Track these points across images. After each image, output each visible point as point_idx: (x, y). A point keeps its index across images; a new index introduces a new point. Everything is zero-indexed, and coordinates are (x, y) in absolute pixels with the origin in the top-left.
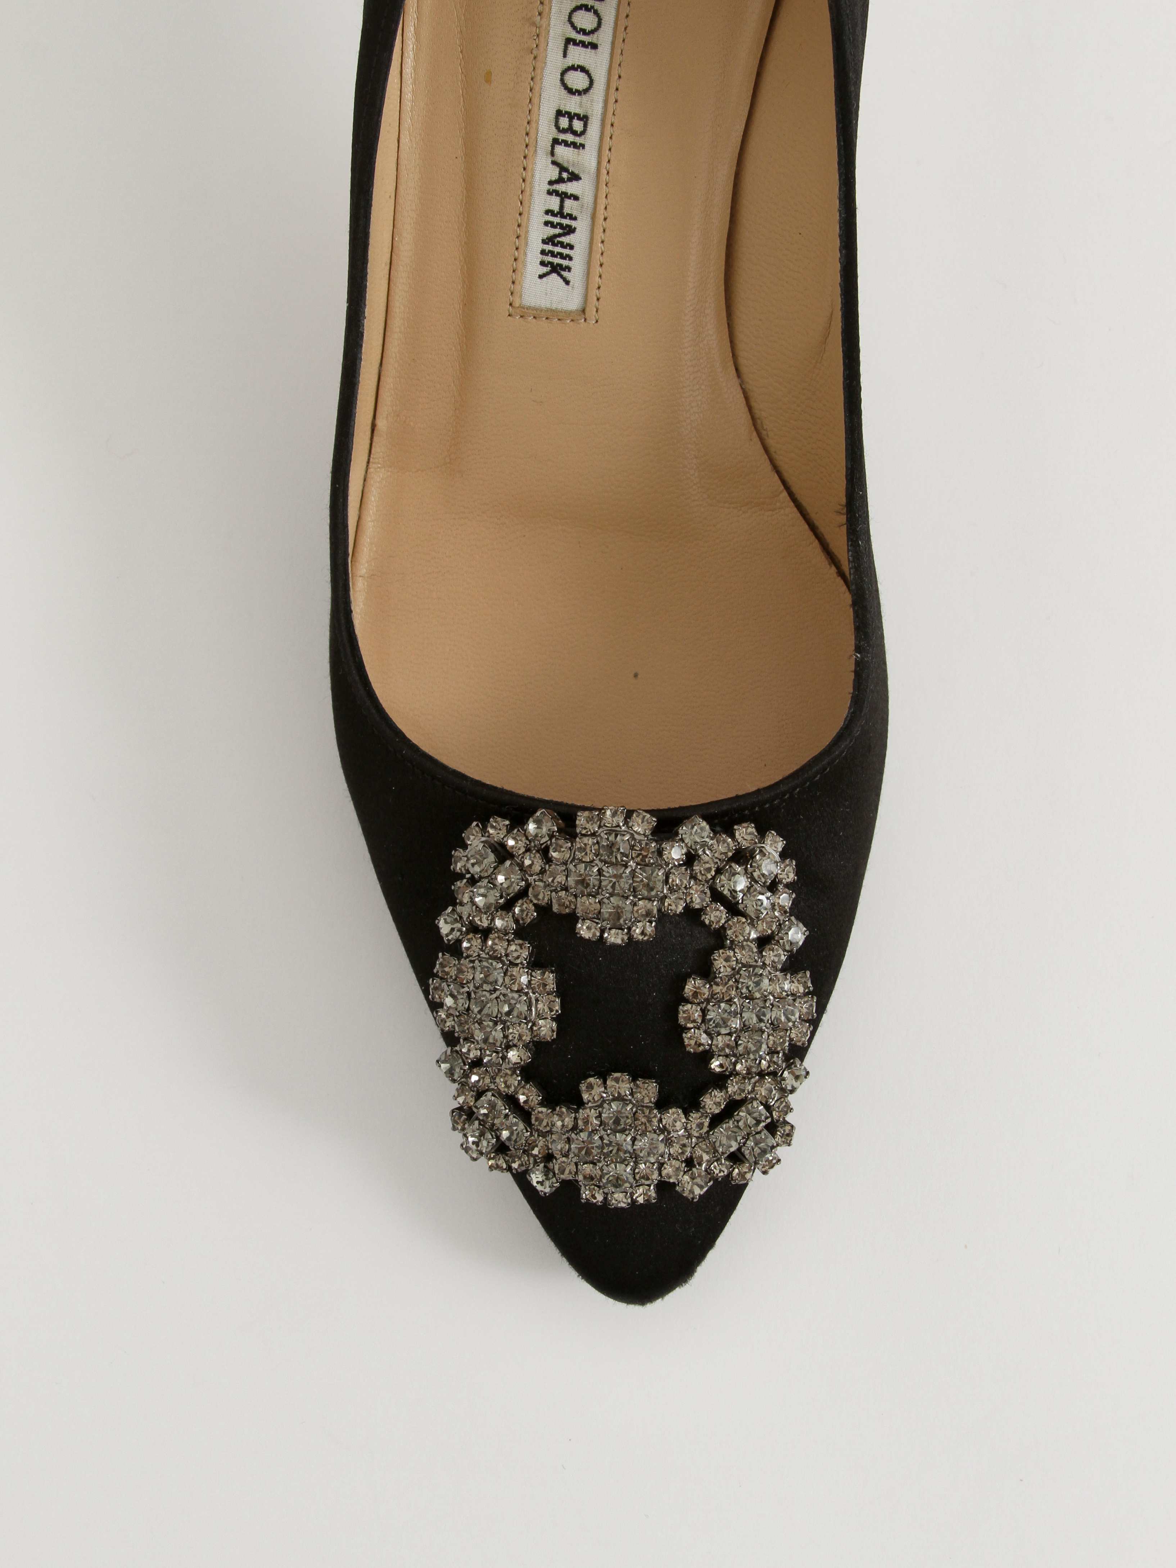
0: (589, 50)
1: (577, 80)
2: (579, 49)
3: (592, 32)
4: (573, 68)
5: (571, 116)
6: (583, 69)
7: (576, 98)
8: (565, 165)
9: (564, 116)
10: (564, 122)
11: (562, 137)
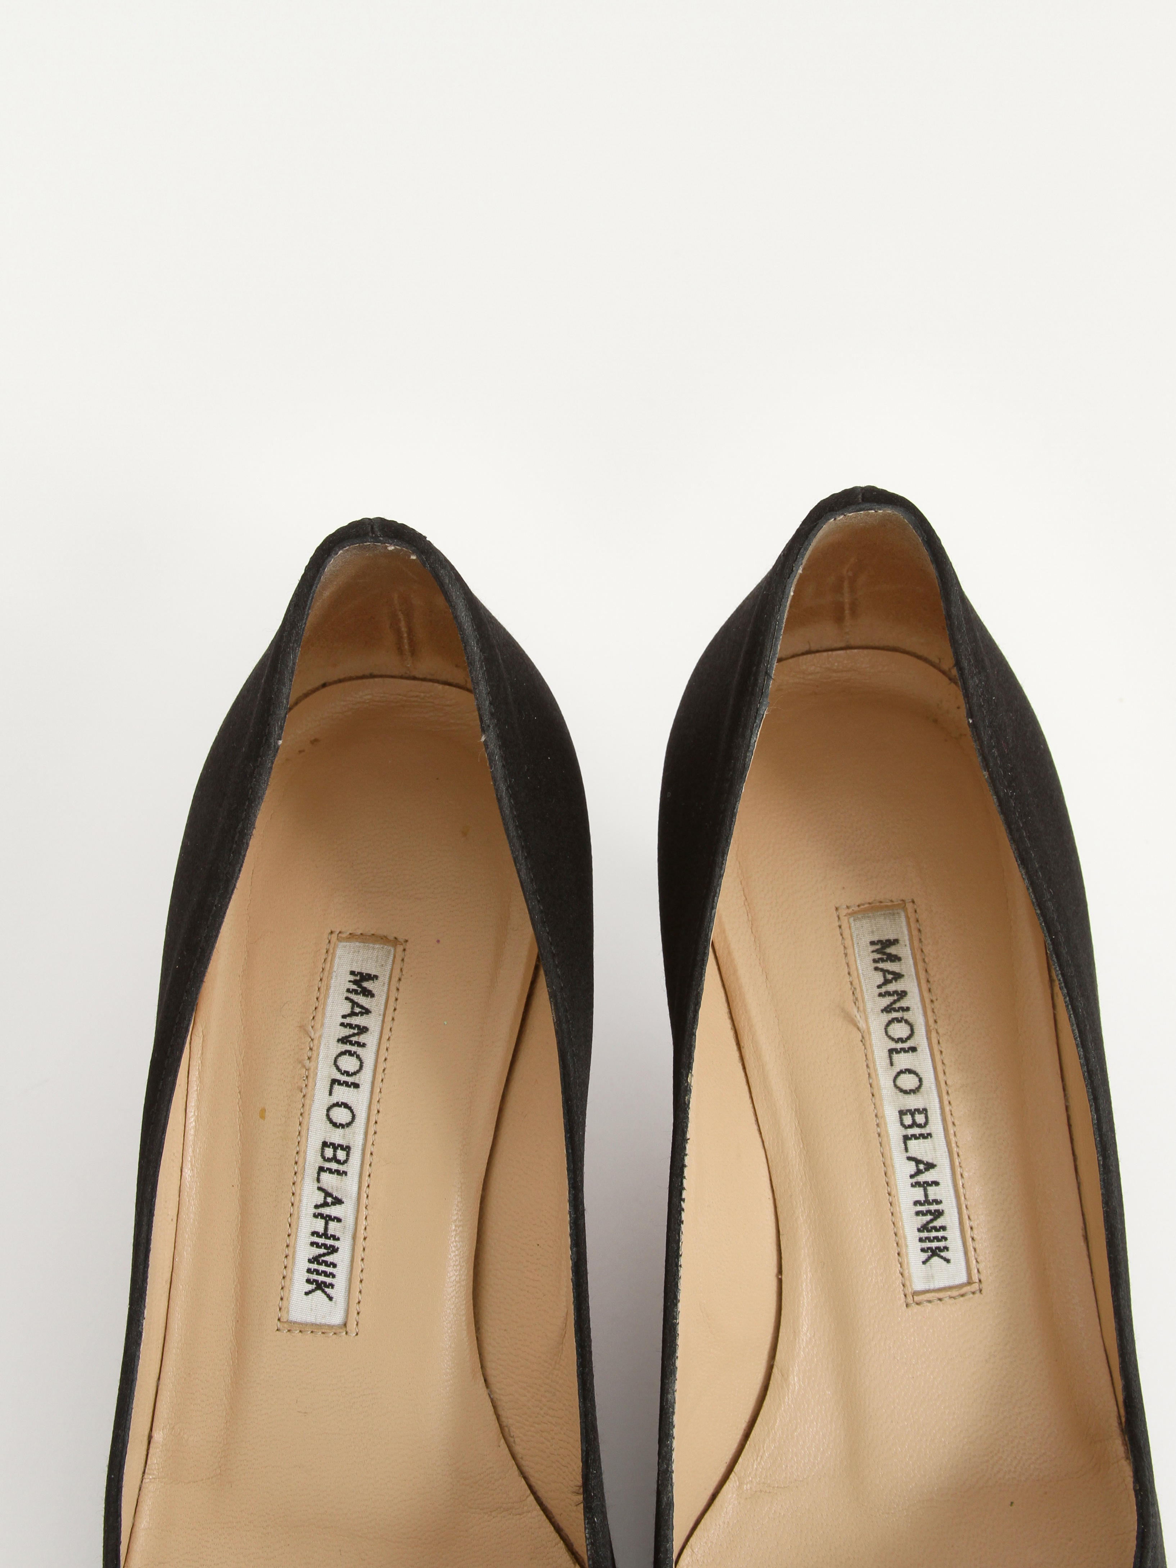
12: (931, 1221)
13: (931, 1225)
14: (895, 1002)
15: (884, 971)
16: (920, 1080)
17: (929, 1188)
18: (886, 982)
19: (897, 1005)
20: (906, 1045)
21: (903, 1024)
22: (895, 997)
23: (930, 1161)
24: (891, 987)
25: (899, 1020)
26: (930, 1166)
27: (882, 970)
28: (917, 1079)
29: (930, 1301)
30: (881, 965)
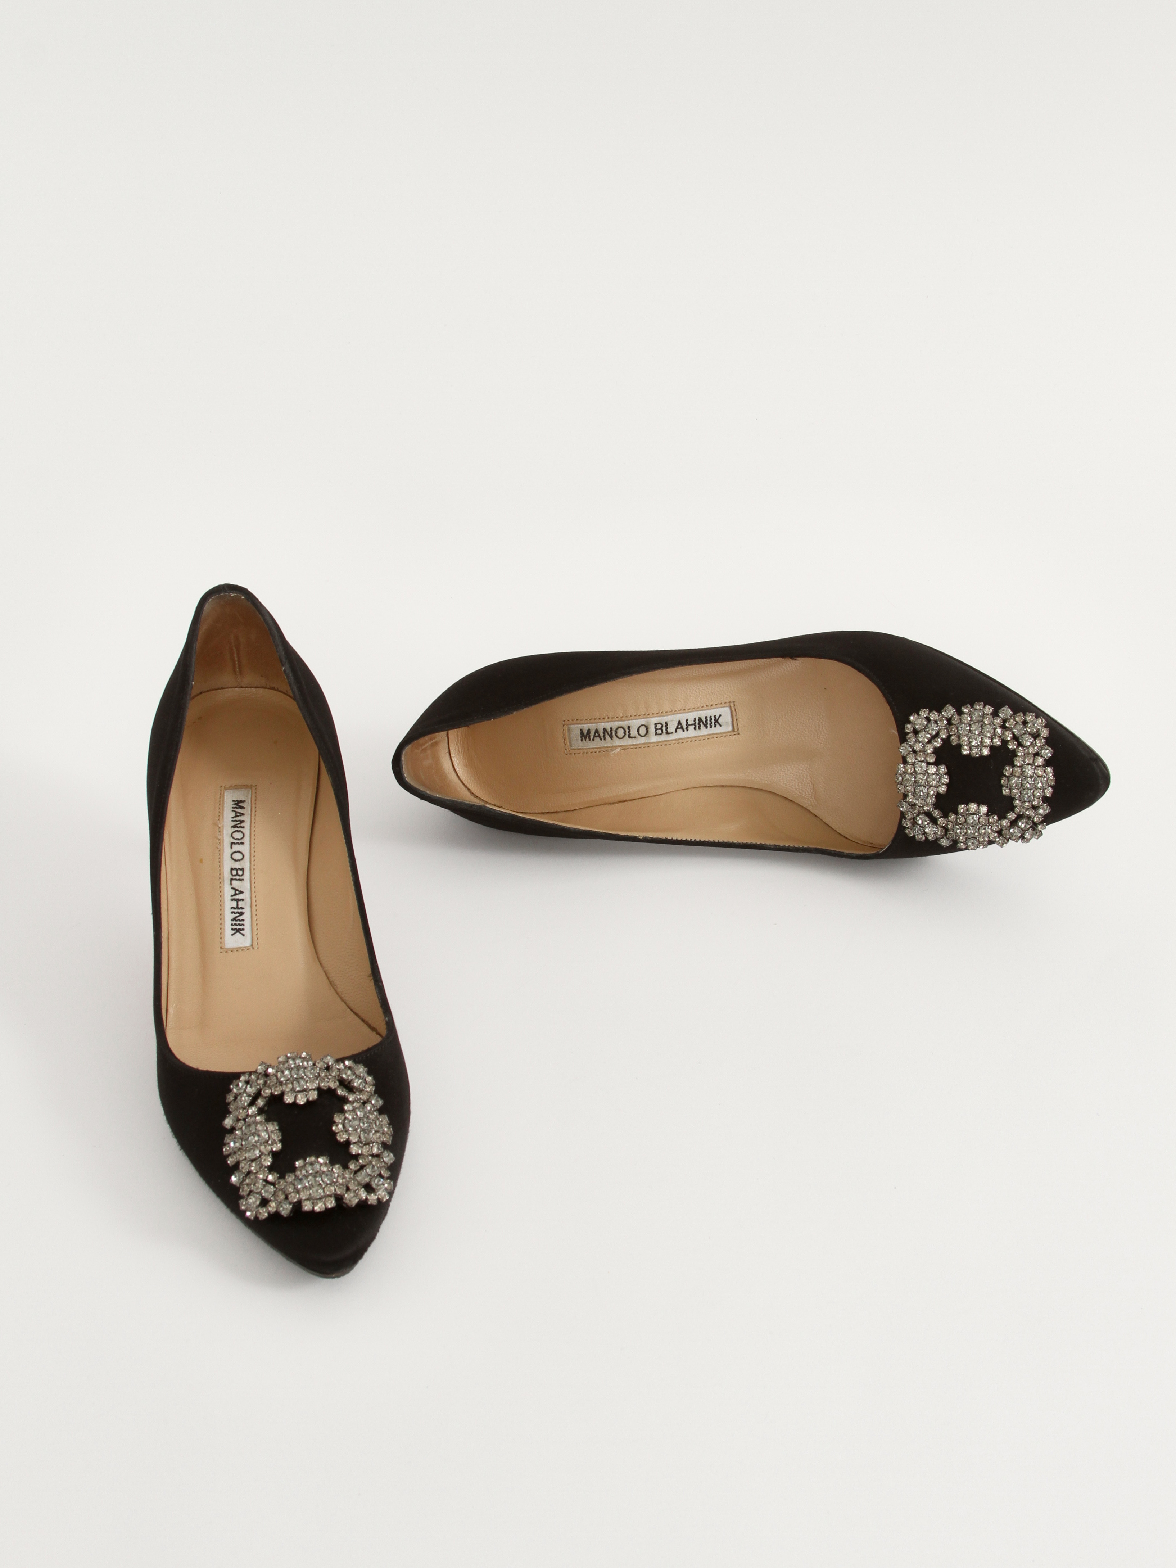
0: (241, 845)
1: (238, 856)
2: (237, 845)
3: (241, 839)
4: (235, 852)
5: (237, 870)
6: (239, 852)
7: (238, 862)
8: (237, 888)
9: (234, 870)
10: (234, 872)
11: (234, 878)
12: (703, 723)
13: (705, 723)
14: (608, 734)
15: (594, 736)
16: (642, 725)
17: (689, 723)
18: (599, 736)
19: (610, 733)
20: (627, 731)
21: (618, 731)
22: (606, 733)
23: (677, 723)
24: (602, 735)
25: (616, 733)
26: (679, 723)
27: (594, 738)
28: (642, 727)
29: (737, 725)
30: (592, 738)
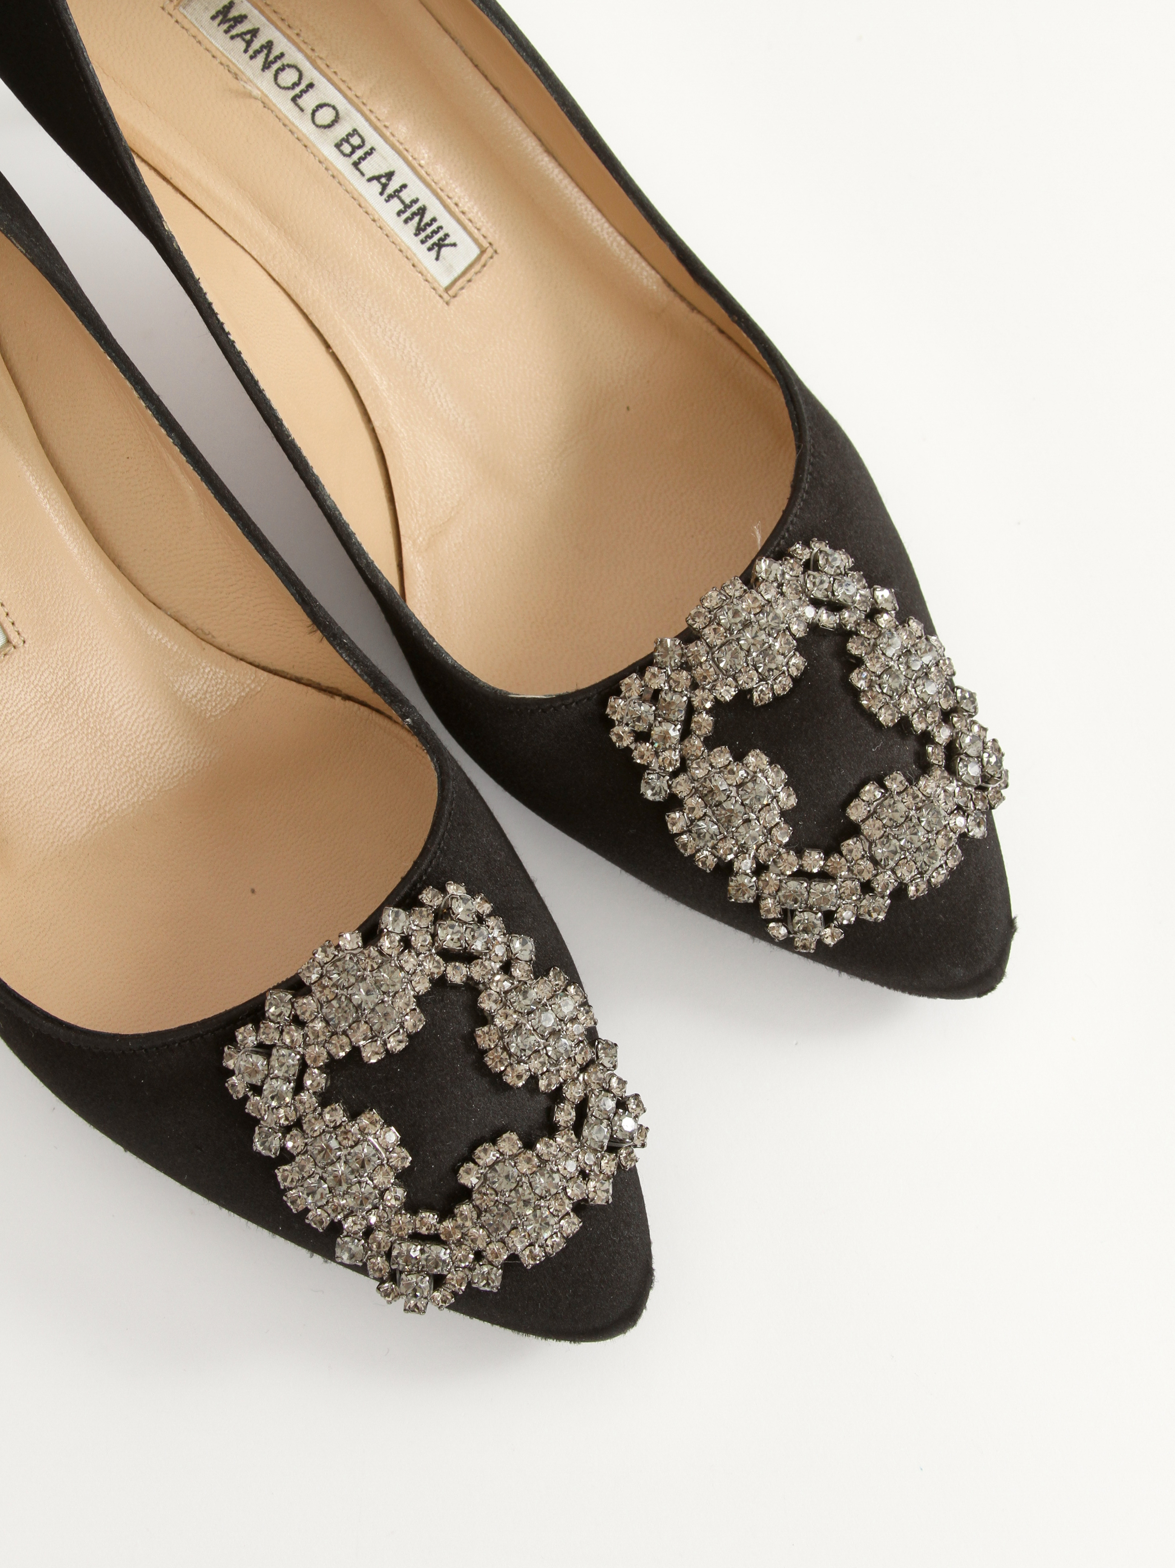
12: (421, 220)
14: (267, 56)
15: (241, 35)
16: (334, 108)
17: (402, 194)
18: (249, 43)
19: (271, 58)
20: (302, 86)
21: (287, 70)
22: (265, 51)
23: (387, 171)
24: (256, 45)
25: (282, 69)
26: (390, 175)
27: (238, 36)
28: (331, 109)
29: (462, 288)
30: (234, 32)
